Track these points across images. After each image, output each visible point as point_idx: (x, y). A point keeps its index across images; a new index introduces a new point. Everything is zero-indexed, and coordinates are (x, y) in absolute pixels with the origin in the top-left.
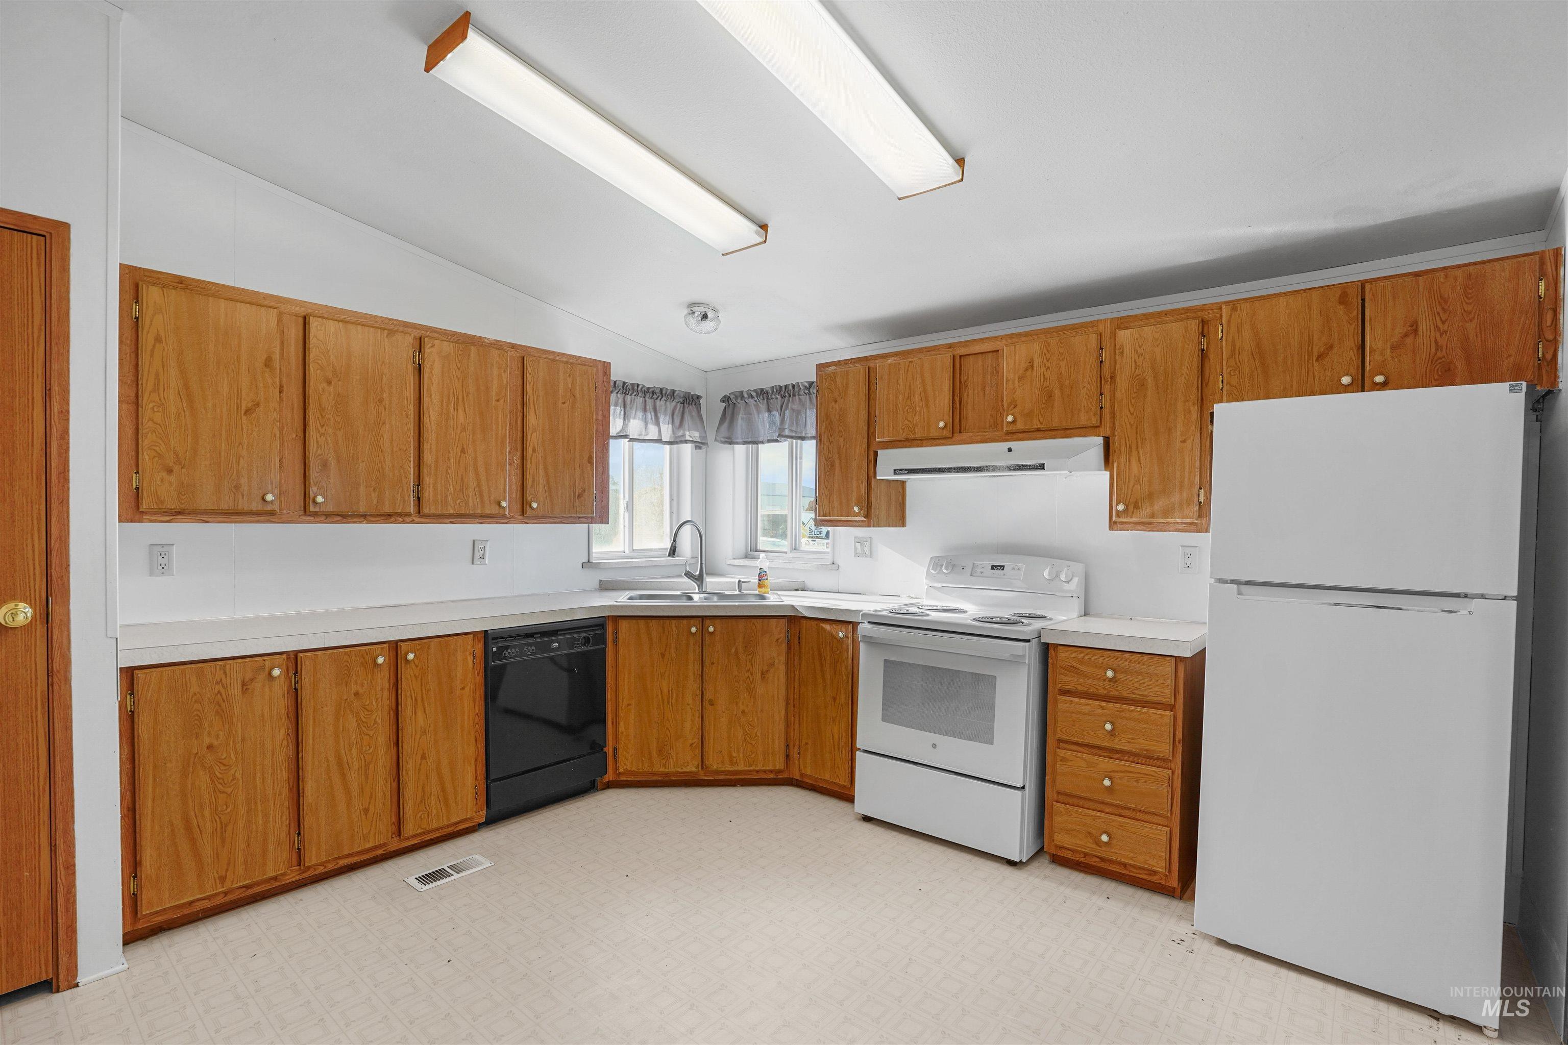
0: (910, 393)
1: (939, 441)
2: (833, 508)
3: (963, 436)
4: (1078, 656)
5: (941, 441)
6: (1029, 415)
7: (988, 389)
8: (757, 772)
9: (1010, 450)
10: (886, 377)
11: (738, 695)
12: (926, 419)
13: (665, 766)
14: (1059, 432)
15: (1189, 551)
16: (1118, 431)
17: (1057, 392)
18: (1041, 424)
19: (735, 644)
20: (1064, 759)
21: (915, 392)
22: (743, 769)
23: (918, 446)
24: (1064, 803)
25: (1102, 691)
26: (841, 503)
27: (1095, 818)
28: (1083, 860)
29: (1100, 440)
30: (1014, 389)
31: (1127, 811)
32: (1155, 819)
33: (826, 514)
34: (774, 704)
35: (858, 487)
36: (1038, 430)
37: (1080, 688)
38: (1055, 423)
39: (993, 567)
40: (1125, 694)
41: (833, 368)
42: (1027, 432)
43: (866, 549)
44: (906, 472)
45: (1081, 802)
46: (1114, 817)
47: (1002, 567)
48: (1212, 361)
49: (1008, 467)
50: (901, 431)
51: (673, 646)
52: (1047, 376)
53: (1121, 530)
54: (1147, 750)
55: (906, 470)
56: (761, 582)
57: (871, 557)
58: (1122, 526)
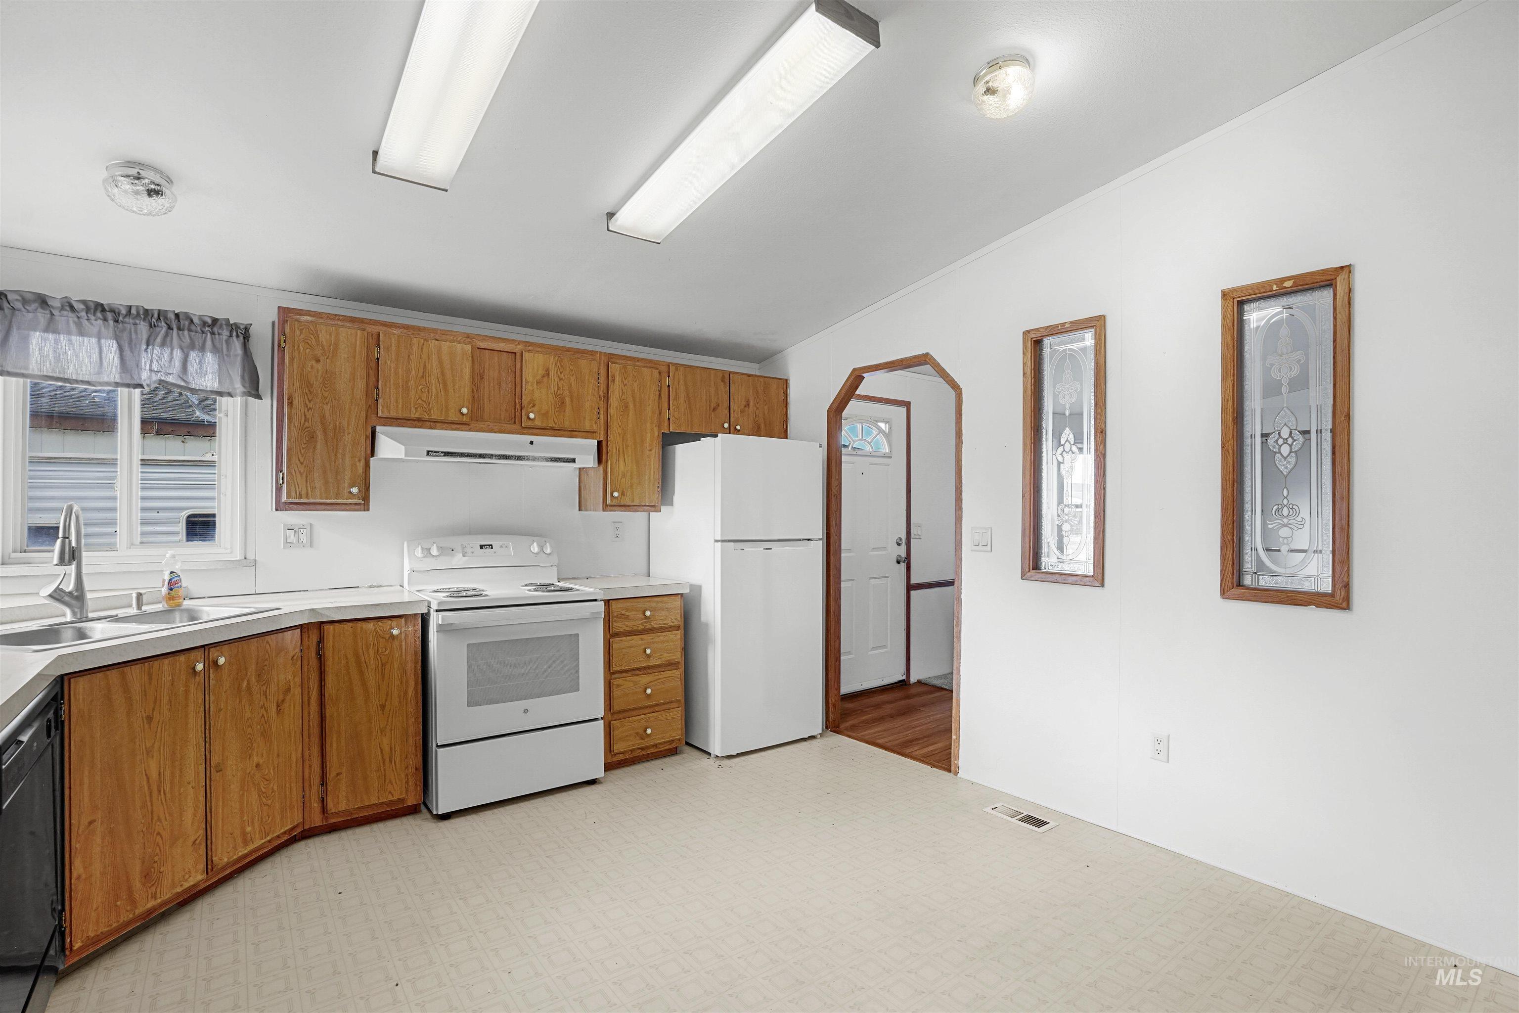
0: (424, 372)
1: (456, 426)
2: (313, 488)
3: (482, 425)
4: (625, 605)
5: (458, 426)
6: (545, 415)
7: (503, 385)
8: (278, 837)
9: (532, 443)
10: (394, 348)
11: (252, 744)
12: (443, 402)
13: (154, 897)
14: (566, 432)
15: (617, 525)
16: (611, 438)
17: (568, 400)
18: (556, 424)
19: (247, 674)
20: (618, 686)
21: (431, 372)
22: (260, 843)
23: (431, 428)
24: (618, 720)
25: (641, 627)
26: (326, 483)
27: (639, 721)
28: (631, 756)
29: (595, 443)
30: (533, 390)
31: (655, 708)
32: (672, 705)
33: (300, 494)
34: (291, 740)
35: (354, 466)
36: (552, 429)
37: (627, 629)
38: (566, 425)
39: (482, 547)
40: (655, 626)
41: (309, 318)
42: (543, 429)
43: (304, 538)
44: (442, 454)
45: (627, 714)
46: (651, 715)
47: (491, 546)
48: (663, 399)
49: (546, 459)
50: (413, 410)
51: (165, 700)
52: (560, 385)
53: (611, 511)
54: (668, 661)
55: (442, 452)
56: (173, 593)
57: (311, 546)
58: (611, 508)
